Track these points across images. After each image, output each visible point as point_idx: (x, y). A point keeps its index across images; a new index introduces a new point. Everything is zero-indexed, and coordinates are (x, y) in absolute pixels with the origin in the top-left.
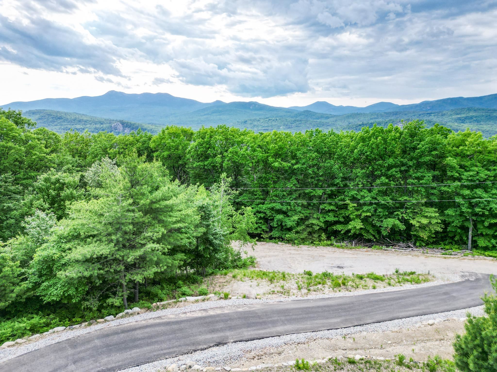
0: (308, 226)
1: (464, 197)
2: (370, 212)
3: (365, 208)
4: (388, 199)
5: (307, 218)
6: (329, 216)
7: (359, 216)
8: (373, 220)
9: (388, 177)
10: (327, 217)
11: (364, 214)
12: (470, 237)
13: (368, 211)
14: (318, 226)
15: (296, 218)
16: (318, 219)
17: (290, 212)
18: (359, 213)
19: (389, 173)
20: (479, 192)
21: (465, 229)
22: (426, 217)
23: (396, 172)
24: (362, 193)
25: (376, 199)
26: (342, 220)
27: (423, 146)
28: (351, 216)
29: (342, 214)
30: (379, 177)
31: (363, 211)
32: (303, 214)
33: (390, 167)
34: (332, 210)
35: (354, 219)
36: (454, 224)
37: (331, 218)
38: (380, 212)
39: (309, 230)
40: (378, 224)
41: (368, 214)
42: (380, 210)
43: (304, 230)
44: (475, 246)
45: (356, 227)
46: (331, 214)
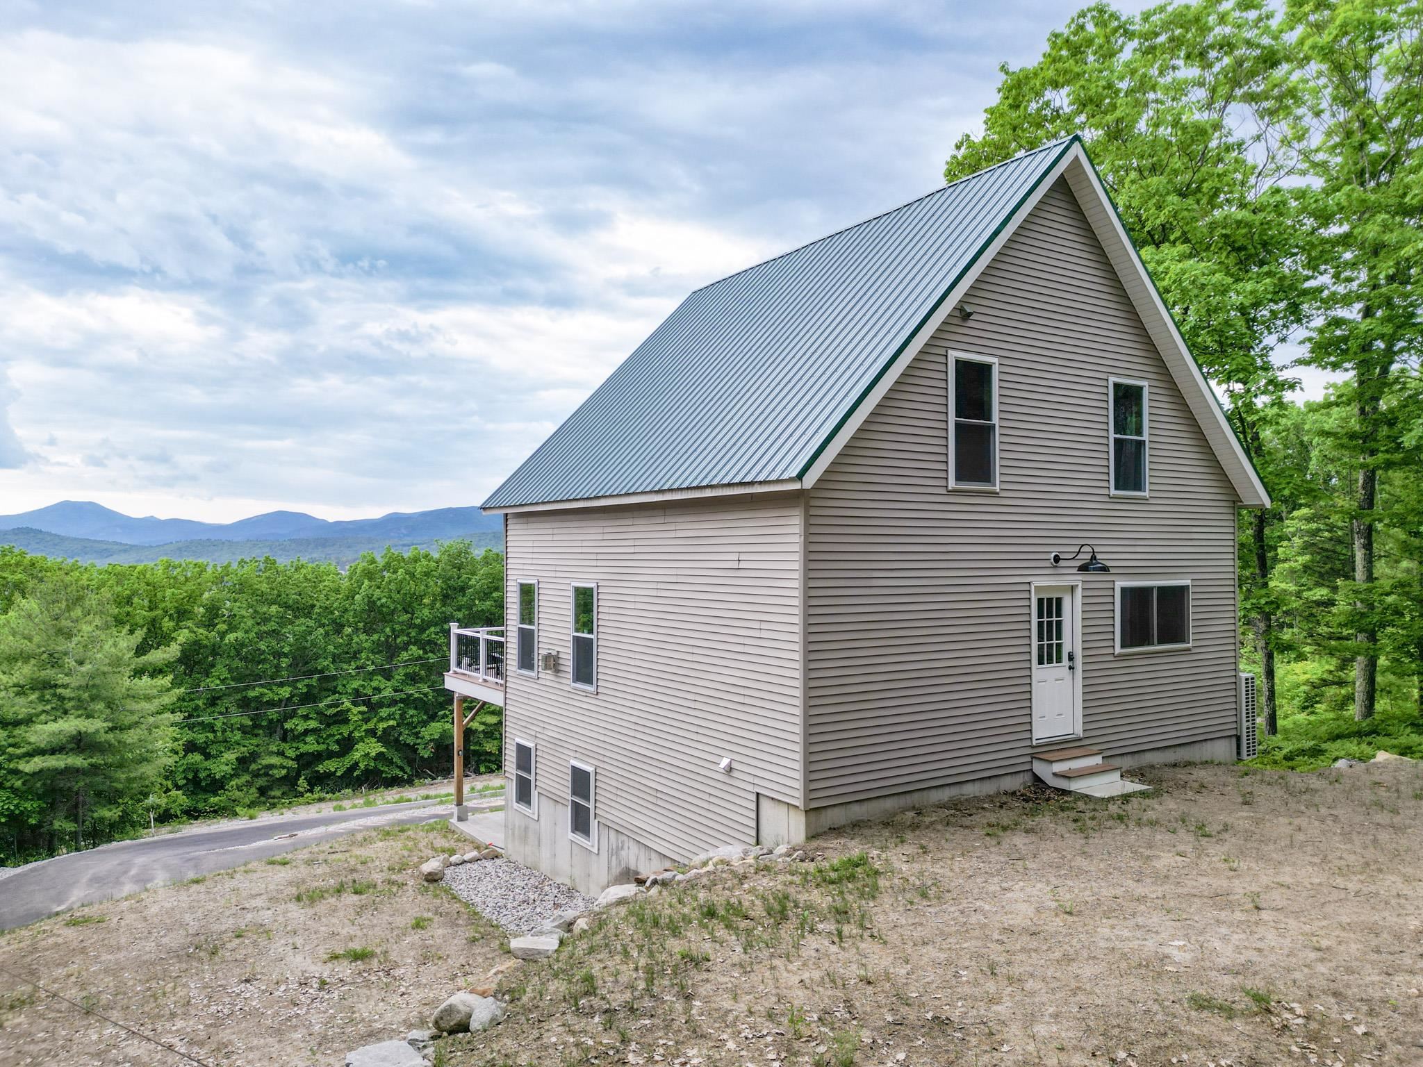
0: (256, 775)
2: (394, 719)
3: (384, 712)
5: (254, 756)
6: (306, 743)
7: (372, 733)
8: (400, 734)
9: (422, 645)
10: (301, 745)
11: (382, 726)
13: (390, 717)
14: (284, 767)
15: (231, 756)
16: (281, 753)
17: (214, 746)
18: (371, 725)
23: (436, 634)
24: (374, 684)
25: (401, 691)
26: (335, 748)
28: (356, 734)
29: (334, 735)
30: (405, 647)
31: (382, 719)
32: (244, 746)
34: (314, 731)
35: (362, 739)
37: (311, 745)
38: (412, 716)
39: (261, 782)
40: (411, 740)
41: (392, 723)
42: (412, 712)
43: (249, 784)
45: (368, 753)
46: (309, 739)
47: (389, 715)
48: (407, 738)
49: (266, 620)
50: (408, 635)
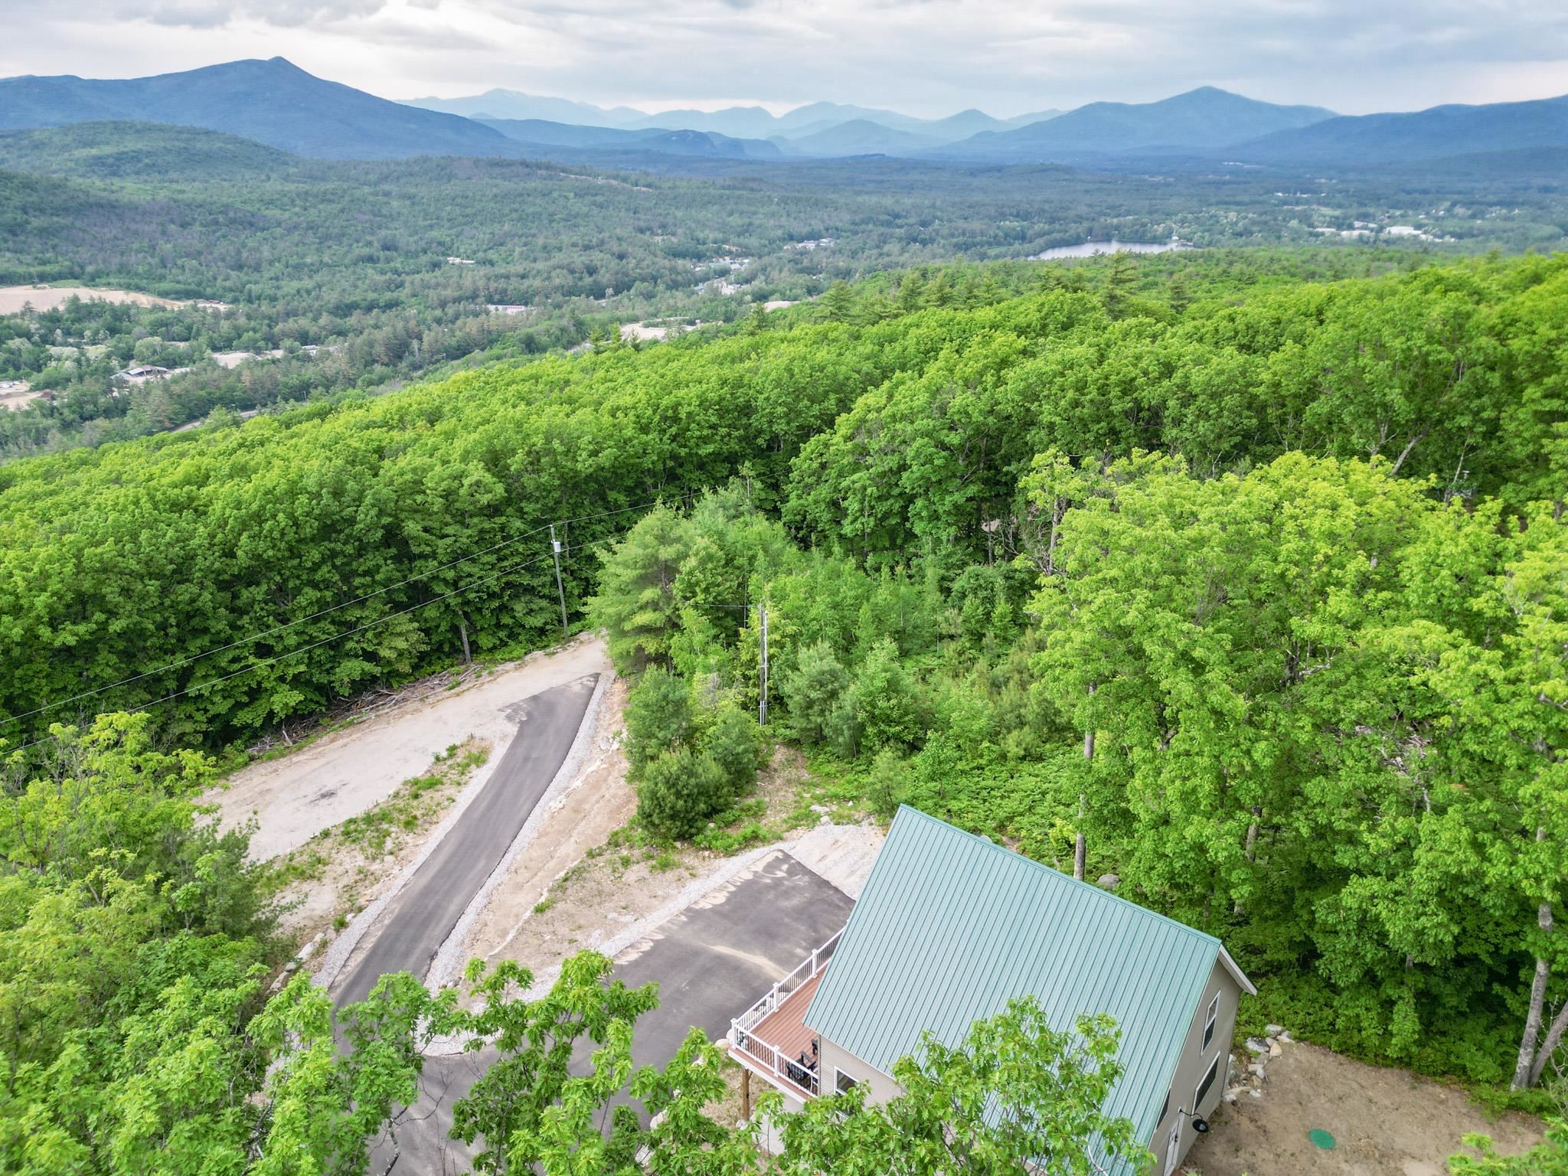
1: (445, 581)
2: (303, 663)
4: (325, 625)
7: (282, 679)
8: (312, 675)
9: (315, 585)
11: (292, 671)
12: (465, 639)
13: (299, 663)
14: (196, 732)
16: (190, 717)
18: (279, 672)
19: (318, 577)
20: (465, 566)
21: (455, 629)
22: (400, 634)
25: (303, 633)
26: (245, 699)
27: (365, 516)
28: (267, 685)
30: (298, 591)
33: (316, 567)
35: (274, 689)
36: (442, 629)
40: (324, 679)
41: (302, 668)
42: (318, 651)
44: (475, 649)
46: (216, 699)
48: (320, 678)
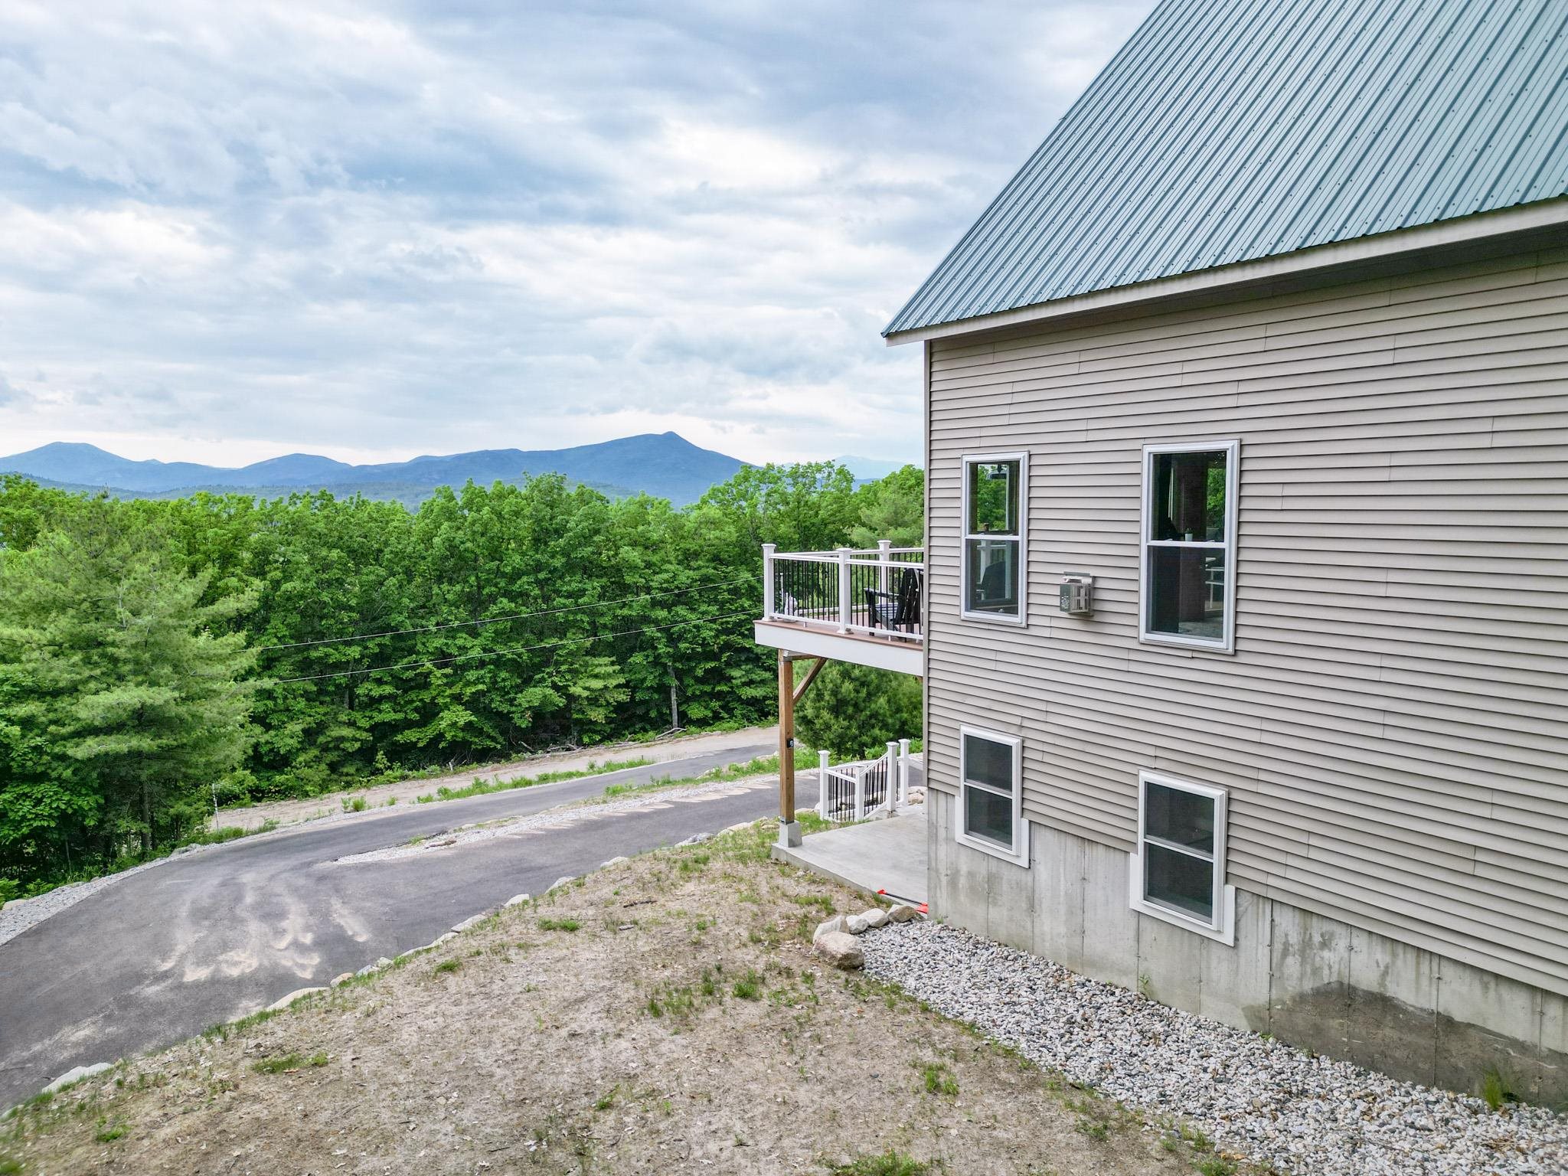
0: (325, 749)
3: (472, 675)
5: (321, 727)
6: (380, 711)
7: (457, 698)
10: (375, 714)
11: (469, 690)
13: (478, 681)
15: (295, 727)
17: (275, 716)
18: (456, 690)
21: (663, 689)
23: (529, 583)
24: (460, 642)
28: (440, 701)
29: (412, 701)
31: (468, 684)
32: (310, 716)
34: (390, 698)
35: (446, 707)
36: (646, 684)
37: (387, 714)
38: (504, 680)
39: (332, 756)
40: (505, 708)
43: (318, 759)
45: (456, 722)
46: (385, 706)
47: (478, 679)
49: (326, 567)
50: (496, 585)
